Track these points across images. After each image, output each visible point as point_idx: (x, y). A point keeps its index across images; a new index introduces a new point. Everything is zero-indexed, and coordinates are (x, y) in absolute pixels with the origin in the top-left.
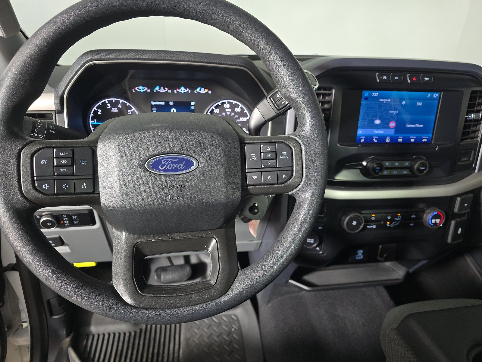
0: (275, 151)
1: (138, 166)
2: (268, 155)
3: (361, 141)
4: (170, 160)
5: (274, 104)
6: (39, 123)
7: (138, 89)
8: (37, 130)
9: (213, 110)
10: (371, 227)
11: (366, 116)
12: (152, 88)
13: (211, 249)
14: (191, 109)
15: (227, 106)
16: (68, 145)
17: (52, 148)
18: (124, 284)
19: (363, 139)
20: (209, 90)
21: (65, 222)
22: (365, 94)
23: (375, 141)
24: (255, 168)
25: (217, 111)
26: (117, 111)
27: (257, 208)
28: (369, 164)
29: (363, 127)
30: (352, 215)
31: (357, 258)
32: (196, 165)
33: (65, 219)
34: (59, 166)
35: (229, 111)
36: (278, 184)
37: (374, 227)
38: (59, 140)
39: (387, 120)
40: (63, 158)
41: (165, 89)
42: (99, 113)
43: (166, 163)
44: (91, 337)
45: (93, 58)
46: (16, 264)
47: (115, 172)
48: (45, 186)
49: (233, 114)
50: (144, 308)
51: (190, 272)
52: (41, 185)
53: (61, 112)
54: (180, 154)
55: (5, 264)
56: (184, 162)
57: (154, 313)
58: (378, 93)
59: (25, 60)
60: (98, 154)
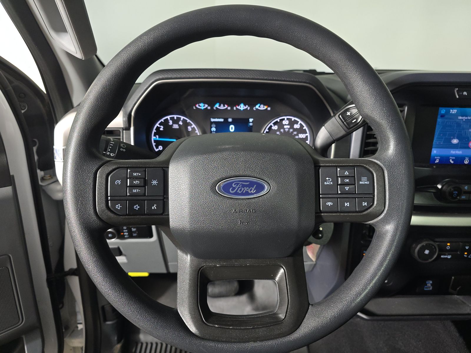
0: (354, 175)
1: (209, 189)
2: (346, 180)
3: (436, 162)
4: (241, 183)
5: (343, 123)
6: (112, 141)
7: (199, 106)
8: (110, 148)
9: (271, 126)
10: (446, 257)
11: (441, 135)
12: (212, 105)
13: (279, 279)
14: (249, 126)
15: (285, 122)
16: (141, 166)
17: (126, 169)
18: (189, 310)
19: (438, 160)
20: (269, 106)
21: (125, 234)
22: (442, 111)
23: (452, 162)
24: (330, 193)
25: (275, 128)
26: (178, 127)
27: (321, 232)
28: (444, 187)
29: (439, 147)
30: (424, 243)
31: (425, 289)
32: (267, 189)
33: (125, 231)
34: (132, 186)
35: (287, 128)
36: (356, 212)
37: (449, 257)
38: (132, 160)
39: (466, 140)
40: (137, 178)
41: (224, 106)
42: (161, 129)
43: (237, 186)
44: (139, 345)
45: (161, 77)
46: (76, 270)
47: (186, 195)
48: (118, 207)
49: (291, 130)
50: (209, 340)
51: (238, 287)
52: (114, 206)
53: (128, 129)
54: (250, 177)
55: (67, 268)
56: (255, 186)
57: (220, 345)
58: (456, 110)
59: (106, 82)
60: (170, 175)
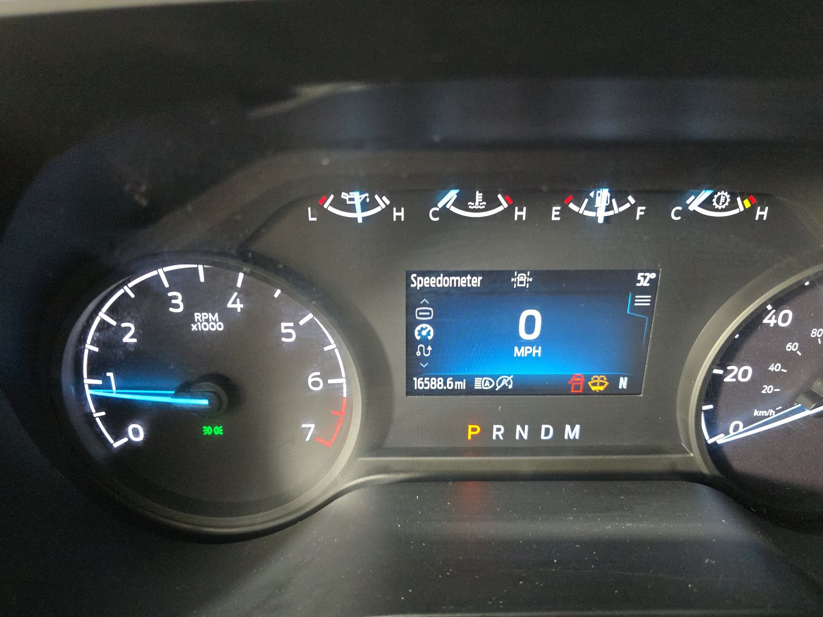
7: (340, 203)
14: (627, 310)
20: (760, 199)
25: (782, 318)
26: (219, 327)
41: (493, 203)
42: (127, 339)
